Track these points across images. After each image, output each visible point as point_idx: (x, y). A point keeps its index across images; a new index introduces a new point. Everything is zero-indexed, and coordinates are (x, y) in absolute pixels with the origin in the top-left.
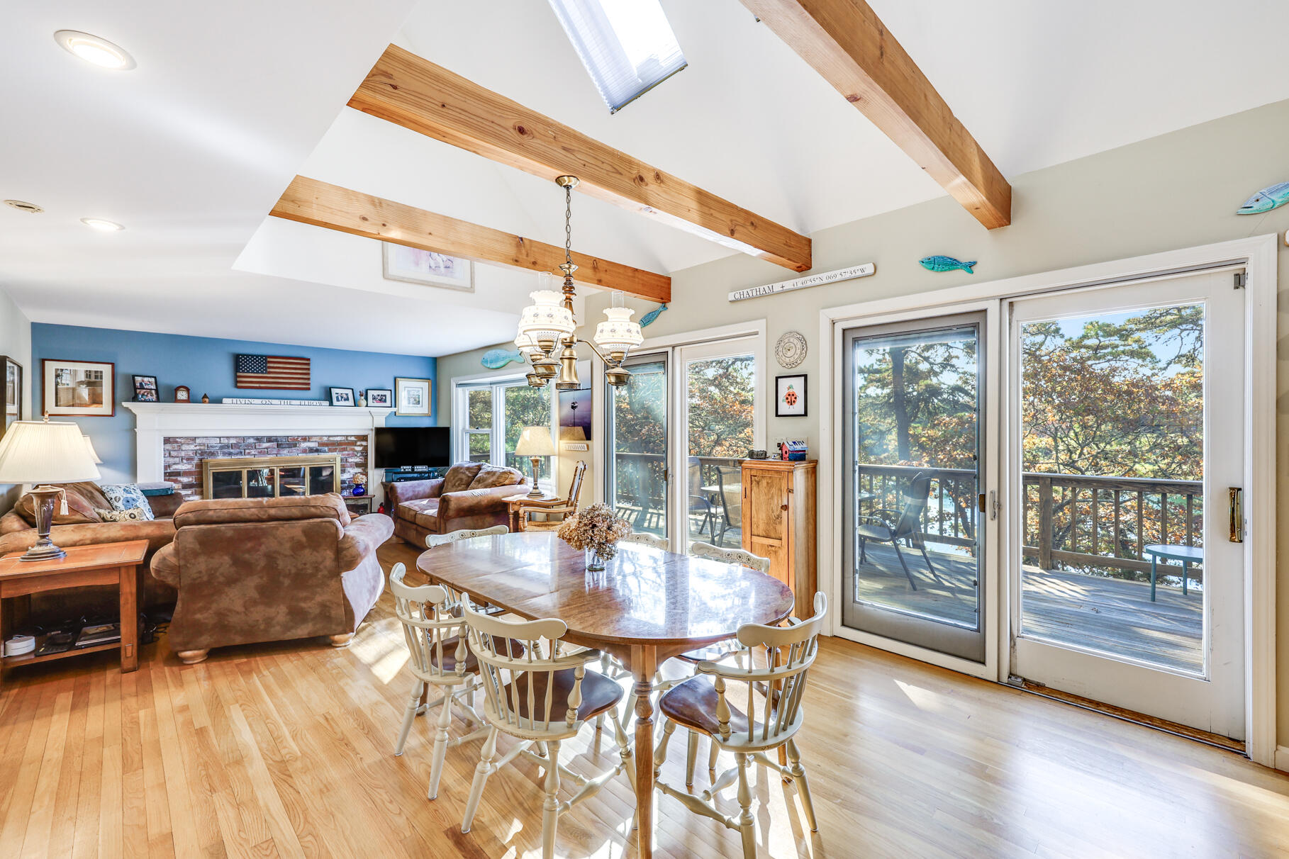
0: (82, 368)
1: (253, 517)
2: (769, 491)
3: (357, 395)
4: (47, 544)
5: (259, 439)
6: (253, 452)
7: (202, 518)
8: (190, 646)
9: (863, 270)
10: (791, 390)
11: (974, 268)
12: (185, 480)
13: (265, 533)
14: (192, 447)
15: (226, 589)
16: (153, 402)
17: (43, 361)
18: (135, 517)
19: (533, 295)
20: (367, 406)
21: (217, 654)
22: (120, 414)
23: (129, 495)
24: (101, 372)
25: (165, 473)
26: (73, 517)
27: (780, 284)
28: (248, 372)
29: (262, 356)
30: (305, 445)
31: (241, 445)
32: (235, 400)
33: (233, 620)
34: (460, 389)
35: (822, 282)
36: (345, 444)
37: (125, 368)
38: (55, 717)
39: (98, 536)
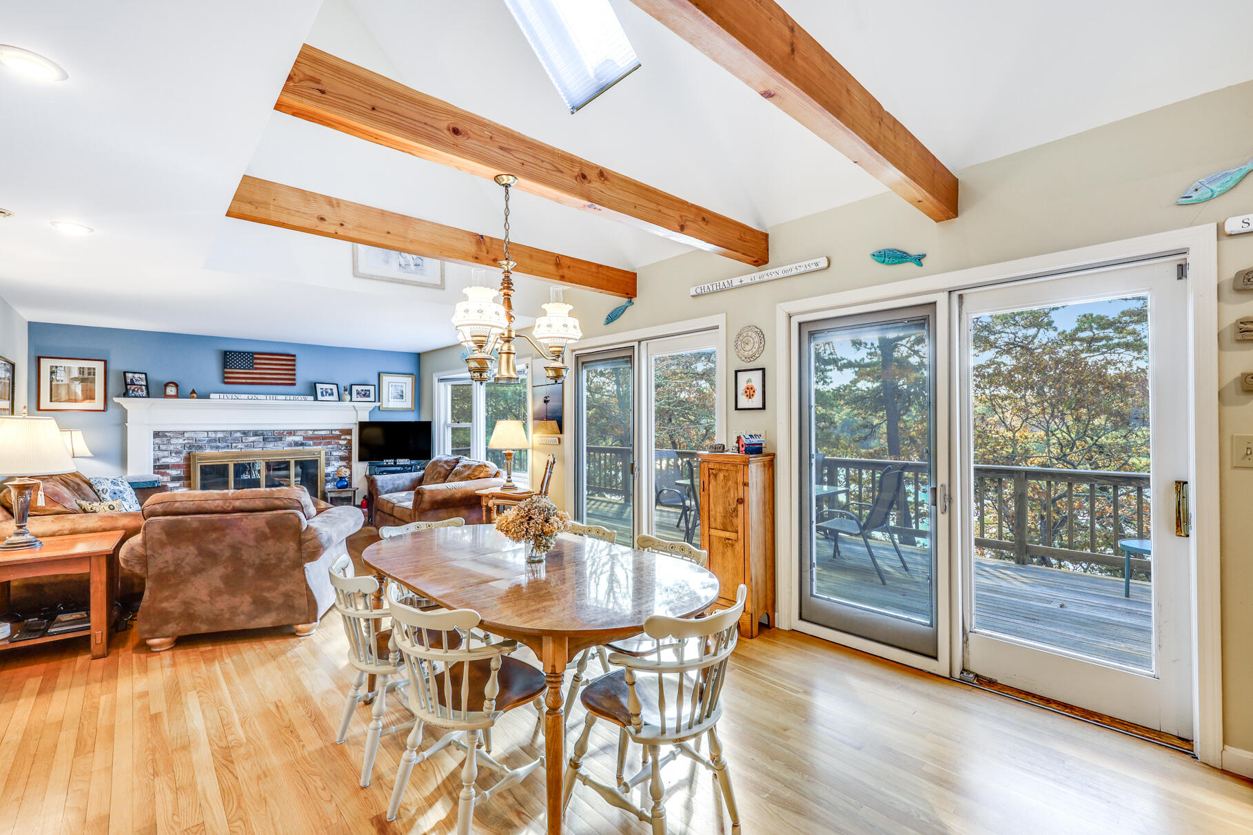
0: (75, 365)
1: (218, 509)
2: (726, 484)
3: (342, 390)
4: (23, 534)
5: (245, 433)
6: (240, 445)
7: (169, 509)
8: (158, 634)
9: (817, 264)
10: (750, 384)
11: (923, 261)
12: (174, 473)
13: (229, 525)
14: (181, 441)
15: (193, 579)
16: (143, 397)
17: (39, 358)
18: (114, 508)
19: (466, 291)
20: (351, 400)
21: (183, 641)
22: (111, 409)
23: (116, 488)
24: (94, 369)
25: (155, 466)
26: (54, 508)
27: (738, 279)
28: (235, 368)
29: (249, 353)
30: (290, 439)
31: (229, 438)
32: (222, 395)
33: (199, 608)
34: (442, 384)
35: (778, 276)
36: (329, 438)
37: (117, 365)
38: (22, 701)
39: (76, 526)
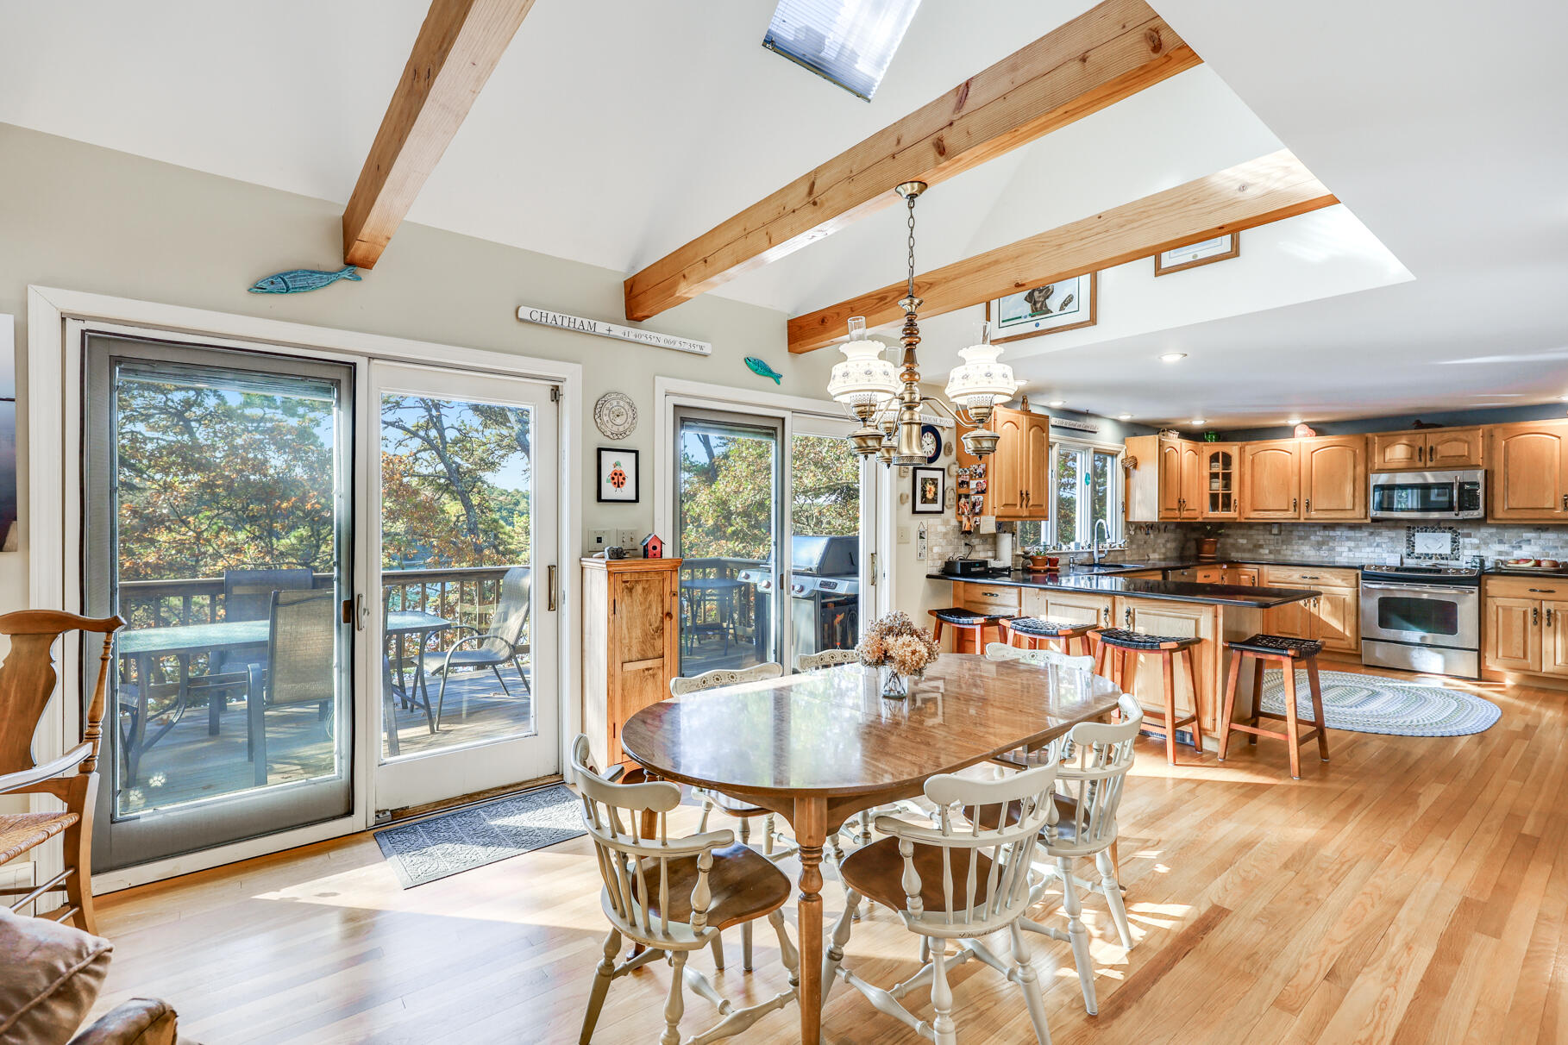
2: (645, 599)
9: (701, 348)
10: (618, 468)
27: (607, 326)
35: (658, 344)
